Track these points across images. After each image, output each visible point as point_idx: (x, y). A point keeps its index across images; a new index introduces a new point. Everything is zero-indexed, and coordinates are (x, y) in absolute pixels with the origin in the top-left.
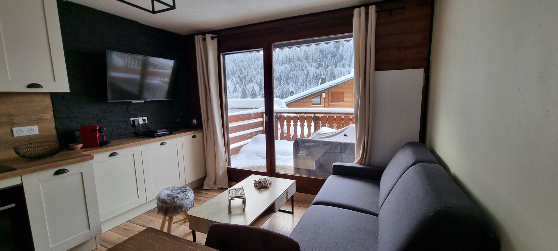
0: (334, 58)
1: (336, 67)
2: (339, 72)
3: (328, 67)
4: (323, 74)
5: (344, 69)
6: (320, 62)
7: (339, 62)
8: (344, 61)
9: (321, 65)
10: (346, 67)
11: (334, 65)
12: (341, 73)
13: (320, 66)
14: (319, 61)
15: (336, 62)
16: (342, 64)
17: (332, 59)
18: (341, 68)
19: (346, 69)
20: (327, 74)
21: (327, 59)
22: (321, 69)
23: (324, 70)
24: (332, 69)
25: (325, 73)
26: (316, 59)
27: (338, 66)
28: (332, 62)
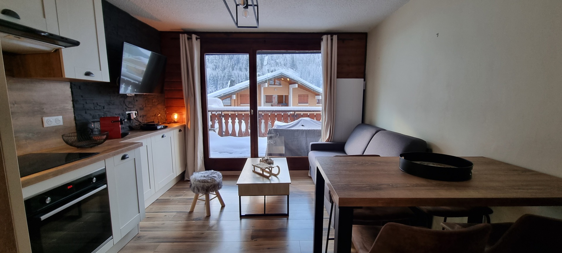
0: (231, 61)
1: (233, 70)
2: (237, 74)
3: (225, 69)
4: (220, 75)
5: (241, 72)
6: (217, 63)
7: (235, 65)
8: (240, 65)
9: (218, 67)
10: (243, 71)
11: (231, 68)
12: (239, 76)
13: (216, 68)
14: (215, 63)
15: (233, 65)
16: (239, 68)
17: (229, 62)
18: (238, 71)
19: (243, 73)
20: (224, 76)
21: (223, 61)
22: (218, 70)
23: (221, 72)
24: (229, 72)
25: (223, 75)
26: (212, 60)
27: (235, 69)
28: (229, 65)
